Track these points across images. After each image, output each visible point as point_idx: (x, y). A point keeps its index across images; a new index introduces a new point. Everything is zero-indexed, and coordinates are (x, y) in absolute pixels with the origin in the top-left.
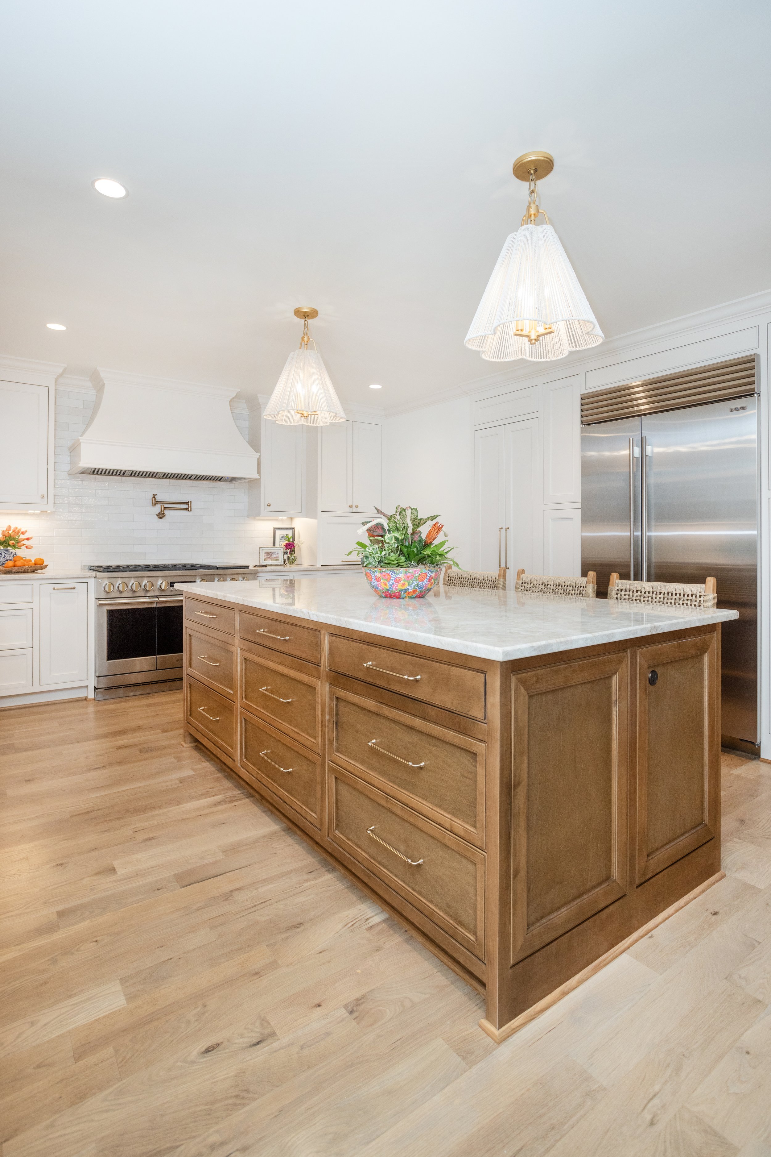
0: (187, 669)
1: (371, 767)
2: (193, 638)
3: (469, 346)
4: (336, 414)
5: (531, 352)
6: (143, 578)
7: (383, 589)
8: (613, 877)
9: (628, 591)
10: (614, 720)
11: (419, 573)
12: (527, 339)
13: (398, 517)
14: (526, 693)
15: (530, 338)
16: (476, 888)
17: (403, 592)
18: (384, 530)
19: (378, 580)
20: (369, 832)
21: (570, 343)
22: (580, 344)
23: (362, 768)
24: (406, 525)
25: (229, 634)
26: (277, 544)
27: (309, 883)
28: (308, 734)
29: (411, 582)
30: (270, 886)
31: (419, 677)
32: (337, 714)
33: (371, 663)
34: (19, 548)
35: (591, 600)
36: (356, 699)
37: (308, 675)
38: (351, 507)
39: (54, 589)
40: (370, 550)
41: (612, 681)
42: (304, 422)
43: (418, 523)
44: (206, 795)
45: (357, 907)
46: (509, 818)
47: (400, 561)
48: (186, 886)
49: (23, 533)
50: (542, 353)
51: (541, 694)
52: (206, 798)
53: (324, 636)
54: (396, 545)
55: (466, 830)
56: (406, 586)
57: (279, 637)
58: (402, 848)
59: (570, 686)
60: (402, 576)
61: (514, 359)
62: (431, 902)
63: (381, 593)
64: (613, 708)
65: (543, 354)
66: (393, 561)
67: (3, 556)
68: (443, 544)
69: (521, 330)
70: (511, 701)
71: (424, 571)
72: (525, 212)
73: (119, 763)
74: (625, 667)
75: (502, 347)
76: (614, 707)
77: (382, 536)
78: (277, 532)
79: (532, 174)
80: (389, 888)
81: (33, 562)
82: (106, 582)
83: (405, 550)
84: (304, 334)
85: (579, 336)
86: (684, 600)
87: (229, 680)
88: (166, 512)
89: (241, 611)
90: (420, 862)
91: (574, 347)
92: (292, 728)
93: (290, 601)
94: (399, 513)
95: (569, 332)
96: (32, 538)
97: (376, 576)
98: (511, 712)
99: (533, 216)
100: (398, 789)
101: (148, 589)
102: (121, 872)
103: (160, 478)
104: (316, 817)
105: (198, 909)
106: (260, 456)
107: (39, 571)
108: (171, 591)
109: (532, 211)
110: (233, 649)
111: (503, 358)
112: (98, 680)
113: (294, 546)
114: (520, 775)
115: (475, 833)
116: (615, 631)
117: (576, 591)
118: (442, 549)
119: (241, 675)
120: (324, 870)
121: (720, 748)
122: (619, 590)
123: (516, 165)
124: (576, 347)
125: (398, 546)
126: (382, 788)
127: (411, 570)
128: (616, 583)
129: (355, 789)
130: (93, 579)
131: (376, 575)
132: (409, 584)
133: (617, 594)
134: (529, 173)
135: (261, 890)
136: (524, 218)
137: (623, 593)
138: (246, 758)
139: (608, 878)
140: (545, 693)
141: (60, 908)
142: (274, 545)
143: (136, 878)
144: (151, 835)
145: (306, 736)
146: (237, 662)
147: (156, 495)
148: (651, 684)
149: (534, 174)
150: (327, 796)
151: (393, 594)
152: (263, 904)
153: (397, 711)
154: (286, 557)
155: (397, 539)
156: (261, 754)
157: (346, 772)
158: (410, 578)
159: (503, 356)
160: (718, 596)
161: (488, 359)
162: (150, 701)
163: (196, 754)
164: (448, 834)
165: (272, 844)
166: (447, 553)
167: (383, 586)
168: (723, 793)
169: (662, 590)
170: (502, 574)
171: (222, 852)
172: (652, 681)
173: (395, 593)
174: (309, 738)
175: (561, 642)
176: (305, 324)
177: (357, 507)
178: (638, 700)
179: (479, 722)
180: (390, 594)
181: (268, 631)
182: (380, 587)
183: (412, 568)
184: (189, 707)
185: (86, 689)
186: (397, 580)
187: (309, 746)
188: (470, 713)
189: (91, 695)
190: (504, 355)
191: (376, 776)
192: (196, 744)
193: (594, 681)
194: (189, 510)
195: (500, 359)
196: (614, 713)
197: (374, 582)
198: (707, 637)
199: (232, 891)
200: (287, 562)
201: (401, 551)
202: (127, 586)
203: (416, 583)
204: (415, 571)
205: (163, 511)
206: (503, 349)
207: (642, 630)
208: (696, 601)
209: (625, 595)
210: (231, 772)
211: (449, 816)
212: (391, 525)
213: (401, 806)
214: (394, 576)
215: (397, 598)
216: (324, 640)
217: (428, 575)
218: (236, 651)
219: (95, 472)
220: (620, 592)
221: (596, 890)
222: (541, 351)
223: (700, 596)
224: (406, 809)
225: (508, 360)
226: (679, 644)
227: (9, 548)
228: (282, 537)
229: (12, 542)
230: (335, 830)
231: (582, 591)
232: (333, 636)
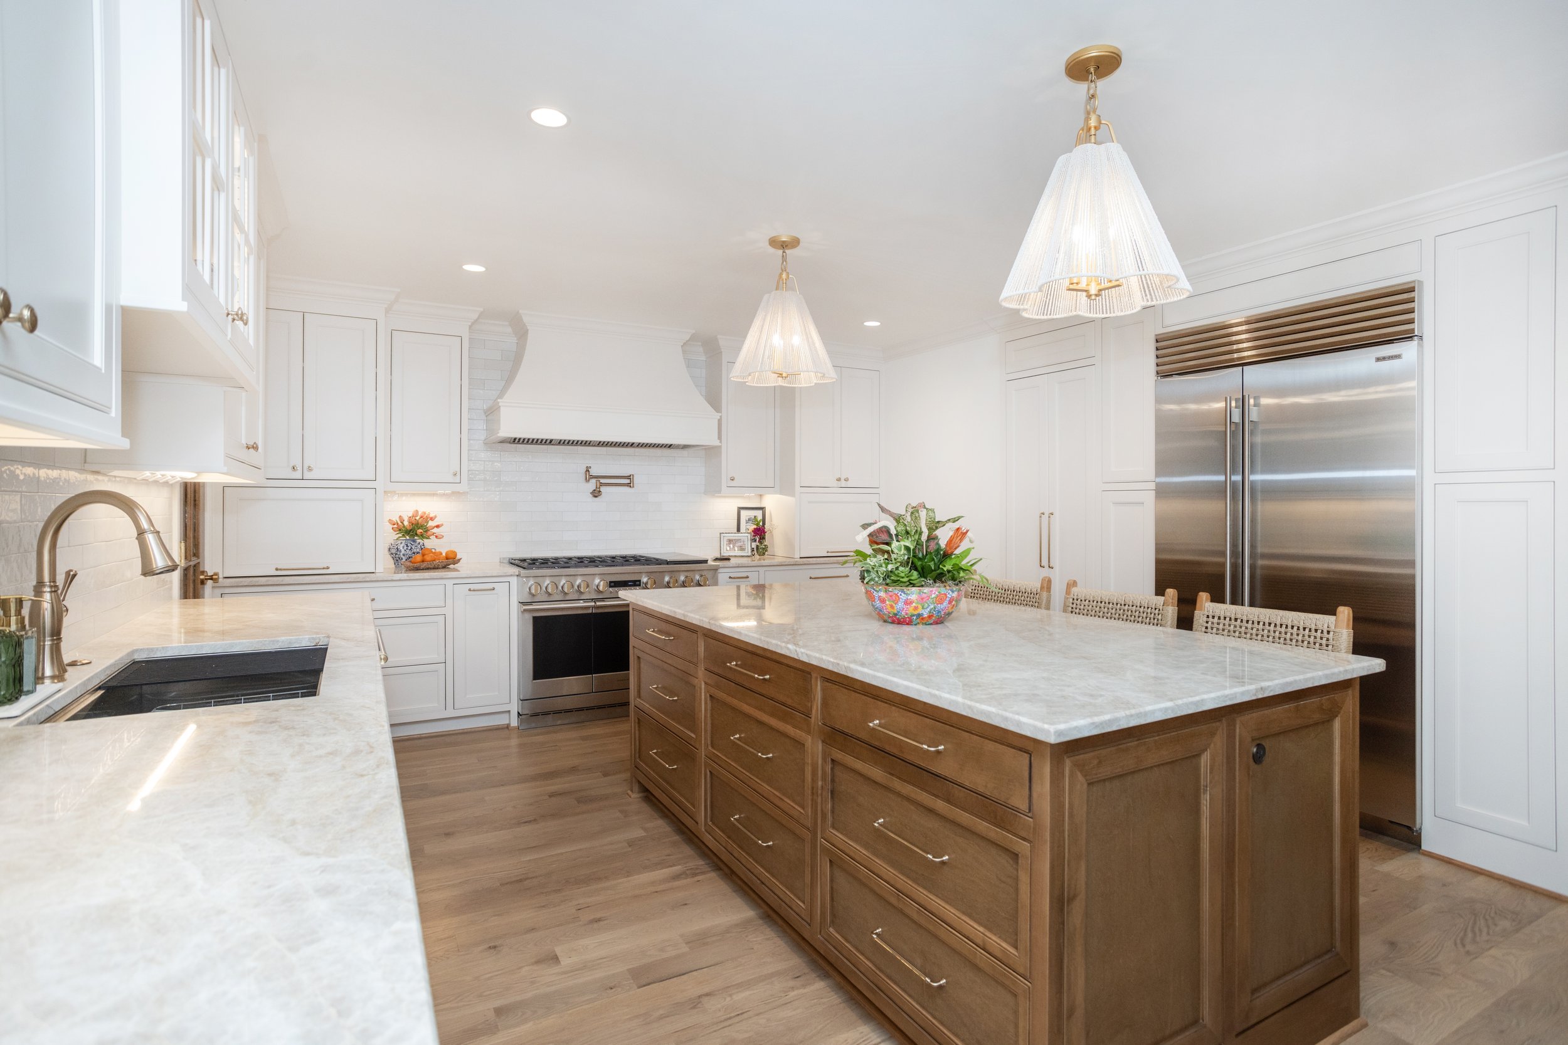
0: (635, 699)
1: (876, 853)
2: (641, 660)
3: (1005, 304)
4: (824, 374)
5: (1089, 305)
6: (576, 577)
7: (889, 613)
8: (1203, 1021)
9: (1222, 618)
10: (1204, 812)
11: (937, 593)
12: (1084, 294)
13: (909, 518)
14: (1085, 781)
15: (1088, 293)
16: (1016, 1026)
17: (915, 618)
18: (890, 535)
19: (883, 601)
20: (875, 936)
21: (1144, 295)
22: (1158, 297)
23: (865, 853)
24: (919, 529)
25: (690, 662)
26: (743, 529)
27: (795, 992)
28: (794, 801)
29: (926, 605)
30: (748, 993)
31: (941, 748)
32: (833, 781)
33: (877, 722)
34: (427, 538)
35: (1169, 632)
36: (858, 765)
37: (795, 727)
38: (839, 481)
39: (470, 590)
40: (872, 561)
41: (1200, 760)
42: (781, 382)
43: (934, 525)
44: (661, 864)
45: (858, 1029)
46: (1062, 941)
47: (912, 578)
48: (644, 986)
49: (432, 519)
50: (1104, 306)
51: (1104, 780)
52: (662, 869)
53: (817, 680)
54: (906, 557)
55: (1004, 951)
56: (920, 611)
57: (756, 676)
58: (919, 961)
59: (1143, 769)
60: (914, 597)
61: (1066, 315)
62: (956, 1035)
63: (886, 617)
64: (1202, 795)
65: (1106, 307)
66: (903, 578)
67: (409, 548)
68: (967, 552)
69: (1077, 283)
70: (1064, 791)
71: (943, 590)
72: (1081, 124)
73: (554, 816)
74: (1219, 742)
75: (1050, 299)
76: (1204, 794)
77: (888, 544)
78: (743, 513)
79: (1092, 73)
80: (901, 1011)
81: (444, 554)
82: (531, 582)
83: (919, 563)
84: (782, 270)
85: (1156, 286)
86: (1304, 636)
87: (688, 716)
88: (603, 489)
89: (705, 635)
90: (941, 982)
91: (1150, 300)
92: (773, 791)
93: (759, 602)
94: (909, 513)
95: (1142, 281)
96: (442, 525)
97: (879, 597)
98: (1064, 805)
99: (1093, 129)
100: (913, 885)
101: (582, 590)
102: (565, 961)
103: (595, 446)
104: (804, 907)
105: (661, 1018)
106: (721, 417)
107: (451, 566)
108: (611, 592)
109: (1093, 123)
110: (695, 681)
111: (1050, 314)
112: (522, 703)
113: (765, 532)
114: (1076, 886)
115: (1016, 956)
116: (1205, 696)
117: (1149, 614)
118: (964, 562)
119: (705, 717)
120: (814, 975)
121: (1358, 829)
122: (1210, 617)
123: (1069, 64)
124: (1152, 301)
125: (909, 558)
126: (892, 882)
127: (926, 590)
128: (1206, 607)
129: (856, 878)
130: (516, 577)
131: (880, 595)
132: (923, 608)
133: (1207, 622)
134: (1088, 72)
135: (736, 997)
136: (1081, 132)
137: (1216, 620)
138: (711, 821)
139: (1195, 1022)
140: (1110, 778)
141: (498, 1003)
142: (738, 530)
143: (584, 971)
144: (598, 915)
145: (792, 804)
146: (701, 700)
147: (590, 467)
148: (1254, 761)
149: (1094, 73)
150: (819, 883)
151: (902, 620)
152: (739, 1017)
153: (911, 787)
154: (754, 545)
155: (907, 548)
156: (732, 819)
157: (844, 855)
158: (924, 600)
159: (1051, 312)
160: (1354, 633)
161: (1031, 317)
162: (585, 732)
163: (646, 808)
164: (980, 952)
165: (747, 936)
166: (972, 565)
167: (888, 608)
168: (1362, 900)
169: (1272, 620)
170: (1045, 585)
171: (686, 943)
172: (1258, 758)
173: (904, 618)
174: (796, 807)
175: (1132, 716)
176: (783, 256)
177: (846, 480)
178: (1237, 785)
179: (1022, 815)
180: (898, 619)
181: (741, 664)
182: (885, 610)
183: (927, 586)
184: (638, 748)
185: (508, 714)
186: (908, 603)
187: (795, 817)
188: (1009, 802)
189: (514, 722)
190: (1053, 310)
191: (883, 865)
192: (645, 794)
193: (1177, 760)
194: (630, 487)
195: (1046, 315)
196: (1203, 802)
197: (878, 603)
198: (1337, 696)
199: (700, 997)
200: (755, 552)
201: (912, 563)
202: (557, 588)
203: (932, 606)
204: (932, 591)
205: (599, 488)
206: (1051, 303)
207: (1243, 693)
208: (1321, 638)
209: (1218, 624)
210: (691, 834)
211: (981, 929)
212: (899, 529)
213: (917, 908)
214: (903, 597)
215: (908, 624)
216: (817, 685)
217: (948, 595)
218: (699, 685)
219: (515, 441)
220: (1210, 619)
221: (1179, 1038)
222: (1102, 304)
223: (1328, 632)
224: (924, 913)
225: (1058, 316)
226: (1297, 707)
227: (416, 538)
228: (749, 520)
229: (420, 531)
230: (830, 926)
231: (1157, 615)
232: (828, 682)
